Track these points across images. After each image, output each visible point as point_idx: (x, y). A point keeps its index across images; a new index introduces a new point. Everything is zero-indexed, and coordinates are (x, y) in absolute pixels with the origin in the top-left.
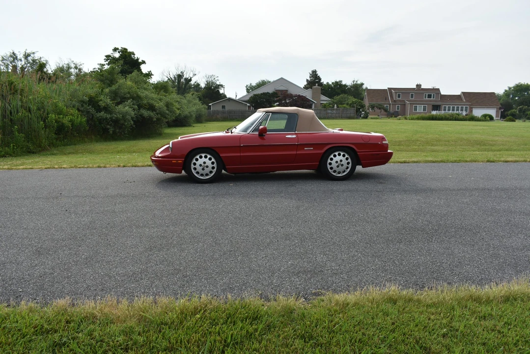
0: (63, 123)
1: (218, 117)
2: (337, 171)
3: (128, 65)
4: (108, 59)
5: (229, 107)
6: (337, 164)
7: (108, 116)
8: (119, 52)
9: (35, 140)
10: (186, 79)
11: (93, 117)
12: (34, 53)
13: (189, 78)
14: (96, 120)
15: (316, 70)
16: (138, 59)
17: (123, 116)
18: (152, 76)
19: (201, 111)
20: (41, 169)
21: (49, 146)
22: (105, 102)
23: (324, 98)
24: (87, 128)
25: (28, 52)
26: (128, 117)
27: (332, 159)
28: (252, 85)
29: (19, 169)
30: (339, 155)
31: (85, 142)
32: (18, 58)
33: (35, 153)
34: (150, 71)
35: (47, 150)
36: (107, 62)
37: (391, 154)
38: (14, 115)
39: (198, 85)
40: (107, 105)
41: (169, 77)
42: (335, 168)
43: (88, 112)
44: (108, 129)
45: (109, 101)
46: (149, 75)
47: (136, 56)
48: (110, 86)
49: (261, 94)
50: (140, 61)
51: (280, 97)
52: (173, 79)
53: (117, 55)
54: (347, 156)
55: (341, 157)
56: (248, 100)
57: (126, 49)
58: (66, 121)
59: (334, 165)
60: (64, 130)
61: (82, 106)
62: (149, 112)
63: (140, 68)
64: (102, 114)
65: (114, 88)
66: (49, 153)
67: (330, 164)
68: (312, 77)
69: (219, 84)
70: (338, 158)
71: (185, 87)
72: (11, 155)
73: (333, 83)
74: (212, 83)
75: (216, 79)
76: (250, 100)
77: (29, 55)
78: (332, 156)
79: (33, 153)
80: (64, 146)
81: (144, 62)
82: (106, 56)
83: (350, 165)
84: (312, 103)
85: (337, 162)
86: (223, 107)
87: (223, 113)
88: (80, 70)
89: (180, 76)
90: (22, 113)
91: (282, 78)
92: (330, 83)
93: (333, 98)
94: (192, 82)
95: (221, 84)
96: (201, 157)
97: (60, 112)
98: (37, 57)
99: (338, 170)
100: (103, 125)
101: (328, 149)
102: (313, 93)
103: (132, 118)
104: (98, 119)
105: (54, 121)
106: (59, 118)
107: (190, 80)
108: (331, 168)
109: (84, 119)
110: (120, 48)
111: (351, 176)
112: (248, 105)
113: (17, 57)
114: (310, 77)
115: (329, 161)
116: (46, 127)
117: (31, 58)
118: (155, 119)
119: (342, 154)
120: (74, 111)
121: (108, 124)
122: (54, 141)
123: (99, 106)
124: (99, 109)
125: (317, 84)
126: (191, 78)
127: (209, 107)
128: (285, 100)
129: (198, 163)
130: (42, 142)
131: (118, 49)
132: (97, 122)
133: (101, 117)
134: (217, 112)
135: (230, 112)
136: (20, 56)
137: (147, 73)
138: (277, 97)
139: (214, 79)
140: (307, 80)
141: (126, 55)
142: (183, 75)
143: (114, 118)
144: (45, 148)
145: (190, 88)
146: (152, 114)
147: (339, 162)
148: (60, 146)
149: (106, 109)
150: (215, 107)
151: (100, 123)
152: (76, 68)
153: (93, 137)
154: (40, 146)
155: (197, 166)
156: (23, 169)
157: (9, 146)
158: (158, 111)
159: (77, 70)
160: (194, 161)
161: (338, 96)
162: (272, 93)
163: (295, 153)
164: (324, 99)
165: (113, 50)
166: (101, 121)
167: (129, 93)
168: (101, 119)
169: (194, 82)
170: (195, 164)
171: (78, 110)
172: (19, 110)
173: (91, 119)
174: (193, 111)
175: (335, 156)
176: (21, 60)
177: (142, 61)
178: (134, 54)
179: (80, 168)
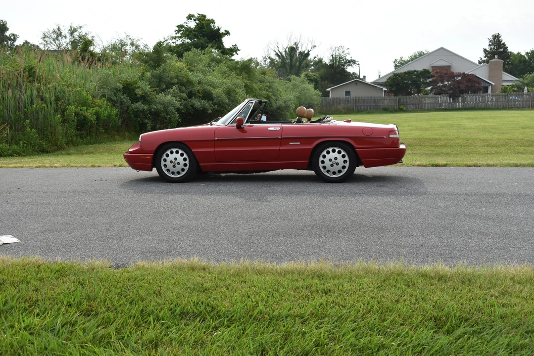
0: (85, 117)
1: (340, 107)
2: (332, 171)
3: (206, 38)
4: (180, 31)
5: (356, 93)
6: (331, 163)
7: (146, 107)
8: (195, 20)
9: (50, 137)
10: (301, 53)
11: (128, 108)
12: (81, 27)
13: (306, 52)
14: (131, 112)
15: (499, 35)
16: (219, 29)
17: (165, 107)
18: (238, 52)
19: (312, 99)
20: (31, 168)
21: (67, 144)
22: (142, 90)
23: (507, 77)
24: (119, 123)
25: (74, 26)
26: (170, 108)
27: (324, 157)
28: (403, 59)
29: (9, 167)
30: (334, 151)
31: (115, 140)
32: (63, 34)
33: (50, 153)
34: (236, 45)
35: (64, 149)
36: (179, 35)
37: (403, 151)
38: (28, 107)
39: (320, 61)
40: (146, 93)
41: (278, 52)
42: (329, 168)
43: (122, 103)
44: (146, 124)
45: (148, 88)
46: (234, 50)
47: (216, 25)
48: (155, 67)
49: (405, 73)
50: (222, 31)
51: (434, 76)
52: (284, 54)
53: (192, 24)
54: (343, 153)
55: (336, 154)
56: (385, 83)
57: (204, 16)
58: (89, 113)
59: (327, 164)
60: (87, 124)
61: (115, 94)
62: (203, 101)
63: (222, 41)
64: (139, 105)
65: (157, 72)
66: (63, 152)
67: (323, 162)
68: (493, 45)
69: (350, 59)
70: (332, 155)
71: (300, 64)
72: (19, 155)
73: (527, 54)
74: (340, 58)
75: (346, 52)
76: (388, 82)
77: (75, 30)
78: (325, 153)
79: (47, 152)
80: (86, 144)
81: (227, 33)
82: (178, 26)
83: (347, 165)
84: (487, 85)
85: (330, 160)
86: (348, 93)
87: (347, 101)
88: (137, 47)
89: (292, 50)
90: (37, 104)
91: (442, 48)
92: (523, 54)
93: (523, 78)
94: (311, 57)
95: (353, 59)
96: (172, 153)
97: (84, 103)
98: (83, 31)
99: (332, 169)
100: (139, 119)
101: (318, 144)
102: (490, 70)
103: (178, 110)
104: (133, 112)
105: (74, 114)
106: (81, 110)
107: (308, 54)
108: (324, 168)
109: (115, 111)
110: (196, 15)
111: (349, 178)
112: (385, 89)
113: (61, 33)
114: (490, 45)
115: (321, 158)
116: (64, 121)
117: (78, 34)
118: (210, 111)
119: (337, 150)
120: (104, 102)
121: (146, 118)
122: (75, 138)
123: (136, 94)
124: (135, 98)
125: (496, 56)
126: (309, 52)
127: (326, 94)
128: (443, 82)
129: (168, 159)
130: (58, 139)
131: (193, 16)
132: (132, 116)
133: (138, 108)
134: (338, 101)
135: (357, 100)
136: (65, 31)
137: (232, 47)
138: (429, 78)
139: (343, 52)
140: (485, 50)
141: (203, 24)
142: (297, 48)
143: (153, 110)
144: (61, 146)
145: (308, 66)
146: (206, 104)
147: (333, 160)
148: (81, 145)
149: (144, 98)
150: (336, 93)
151: (136, 116)
152: (132, 44)
153: (127, 134)
154: (56, 145)
155: (168, 163)
156: (14, 167)
157: (17, 143)
158: (215, 101)
159: (134, 48)
160: (165, 157)
161: (530, 74)
162: (421, 72)
163: (278, 148)
164: (508, 79)
165: (187, 17)
166: (137, 113)
167: (177, 77)
168: (137, 111)
169: (313, 57)
170: (165, 160)
171: (109, 100)
172: (35, 102)
173: (125, 111)
174: (290, 100)
175: (328, 153)
176: (65, 37)
177: (226, 31)
178: (213, 22)
179: (72, 167)
